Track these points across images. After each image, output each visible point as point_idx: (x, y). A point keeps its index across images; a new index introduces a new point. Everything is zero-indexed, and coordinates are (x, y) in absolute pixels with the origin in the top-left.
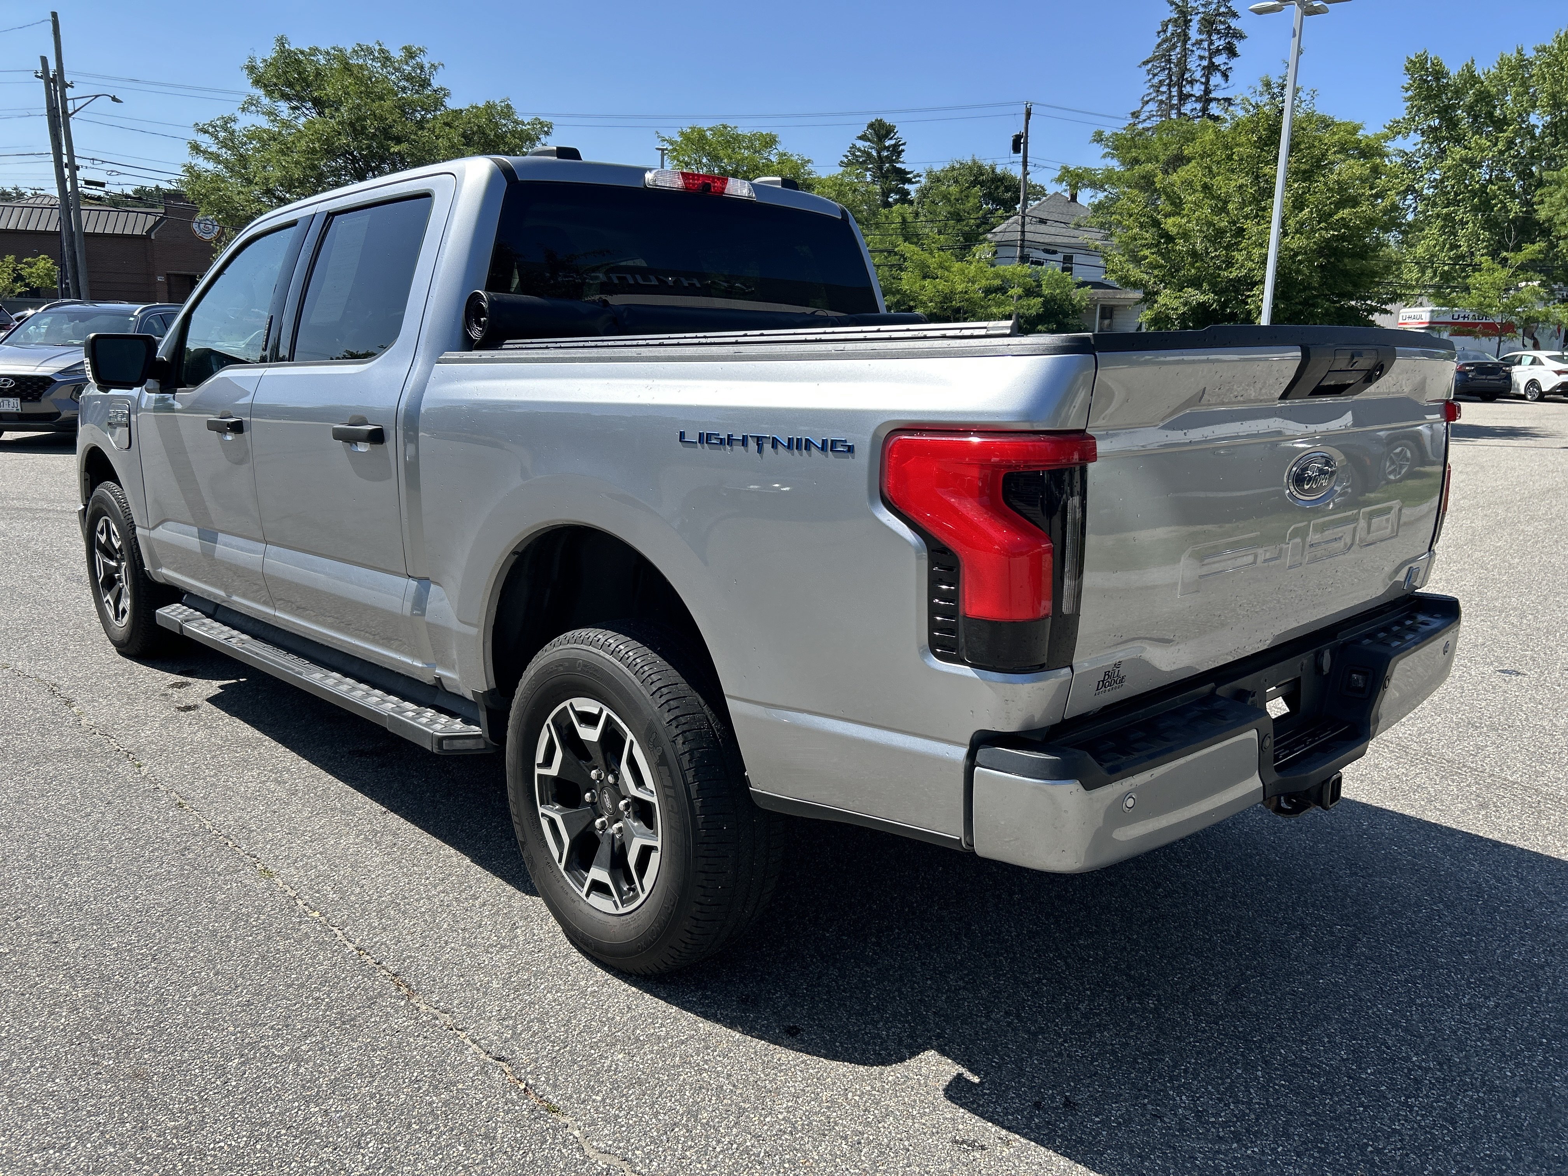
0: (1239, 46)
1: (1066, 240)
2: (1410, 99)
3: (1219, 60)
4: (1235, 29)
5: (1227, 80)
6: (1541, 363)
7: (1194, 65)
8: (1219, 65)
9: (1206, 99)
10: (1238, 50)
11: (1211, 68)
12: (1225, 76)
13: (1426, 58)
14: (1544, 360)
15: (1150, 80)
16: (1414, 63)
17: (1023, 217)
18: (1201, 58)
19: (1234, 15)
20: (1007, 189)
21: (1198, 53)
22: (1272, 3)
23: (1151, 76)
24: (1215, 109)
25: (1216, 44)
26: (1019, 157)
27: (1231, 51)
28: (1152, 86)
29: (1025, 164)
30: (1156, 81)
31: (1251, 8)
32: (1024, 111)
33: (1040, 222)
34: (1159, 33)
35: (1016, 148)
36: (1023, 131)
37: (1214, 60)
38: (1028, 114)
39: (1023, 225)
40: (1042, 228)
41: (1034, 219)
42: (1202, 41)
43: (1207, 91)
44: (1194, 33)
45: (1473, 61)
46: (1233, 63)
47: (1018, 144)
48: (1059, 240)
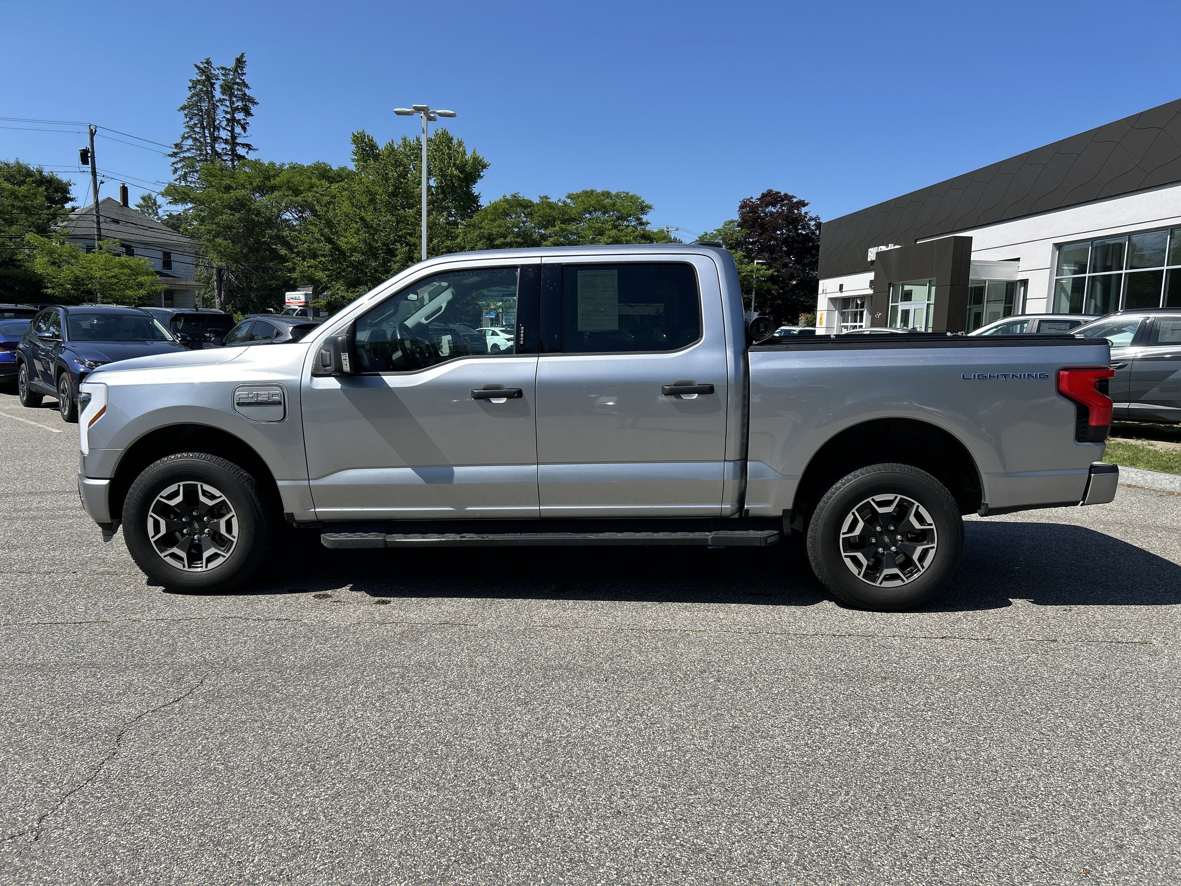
0: (253, 109)
1: (138, 238)
2: (357, 161)
3: (239, 116)
4: (249, 96)
5: (245, 132)
6: (498, 335)
7: (221, 116)
8: (240, 120)
9: (233, 142)
10: (252, 111)
11: (232, 121)
12: (244, 129)
13: (364, 135)
14: (499, 333)
15: (188, 122)
16: (358, 138)
17: (98, 217)
18: (226, 112)
19: (246, 86)
20: (56, 191)
21: (222, 108)
22: (408, 110)
23: (188, 119)
24: (241, 151)
25: (236, 105)
26: (88, 168)
27: (247, 112)
28: (188, 126)
29: (94, 173)
30: (192, 123)
31: (395, 110)
32: (88, 131)
33: (113, 222)
34: (190, 88)
35: (84, 161)
36: (89, 147)
37: (235, 115)
38: (92, 134)
39: (98, 223)
40: (113, 226)
41: (108, 219)
42: (224, 100)
43: (234, 137)
44: (218, 94)
45: (393, 142)
46: (249, 119)
47: (86, 156)
48: (133, 237)
